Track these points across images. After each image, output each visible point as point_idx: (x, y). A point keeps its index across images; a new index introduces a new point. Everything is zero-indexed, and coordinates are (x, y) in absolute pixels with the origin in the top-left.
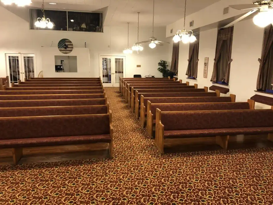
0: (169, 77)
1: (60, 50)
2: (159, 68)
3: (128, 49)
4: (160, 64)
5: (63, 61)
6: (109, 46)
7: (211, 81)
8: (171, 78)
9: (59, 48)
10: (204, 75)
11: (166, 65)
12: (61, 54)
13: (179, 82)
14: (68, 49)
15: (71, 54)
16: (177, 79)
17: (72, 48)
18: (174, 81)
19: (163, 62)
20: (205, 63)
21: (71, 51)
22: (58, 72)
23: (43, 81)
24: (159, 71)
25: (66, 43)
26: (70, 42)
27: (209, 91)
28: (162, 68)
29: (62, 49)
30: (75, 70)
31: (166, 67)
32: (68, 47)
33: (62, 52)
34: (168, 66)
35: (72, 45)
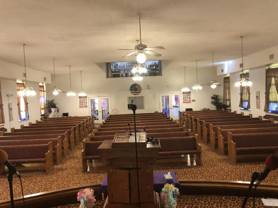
0: (223, 109)
1: (132, 93)
2: (212, 102)
3: (185, 88)
4: (213, 98)
5: (133, 100)
6: (167, 86)
7: (264, 111)
8: (225, 110)
9: (130, 91)
10: (257, 107)
11: (219, 98)
12: (132, 95)
13: (233, 113)
14: (137, 91)
15: (140, 95)
16: (231, 110)
17: (141, 90)
18: (229, 112)
19: (215, 96)
20: (257, 96)
21: (140, 92)
22: (130, 109)
23: (118, 117)
24: (212, 104)
25: (136, 87)
26: (139, 86)
27: (263, 119)
28: (215, 101)
29: (133, 92)
30: (142, 108)
31: (219, 100)
32: (138, 90)
33: (133, 94)
34: (220, 99)
35: (141, 88)
